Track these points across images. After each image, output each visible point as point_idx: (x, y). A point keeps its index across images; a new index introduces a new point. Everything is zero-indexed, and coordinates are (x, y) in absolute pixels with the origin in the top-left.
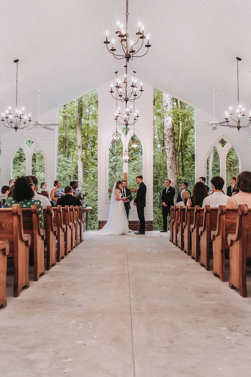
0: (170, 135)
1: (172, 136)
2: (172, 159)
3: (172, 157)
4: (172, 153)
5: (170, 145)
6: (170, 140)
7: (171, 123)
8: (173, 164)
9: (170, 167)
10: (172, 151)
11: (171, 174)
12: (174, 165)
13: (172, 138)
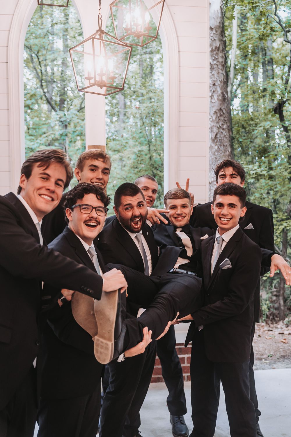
0: (216, 47)
1: (221, 49)
2: (221, 115)
3: (221, 109)
4: (220, 98)
5: (216, 75)
6: (215, 62)
7: (219, 11)
8: (223, 129)
9: (216, 137)
10: (220, 92)
11: (216, 158)
12: (224, 132)
13: (220, 55)
